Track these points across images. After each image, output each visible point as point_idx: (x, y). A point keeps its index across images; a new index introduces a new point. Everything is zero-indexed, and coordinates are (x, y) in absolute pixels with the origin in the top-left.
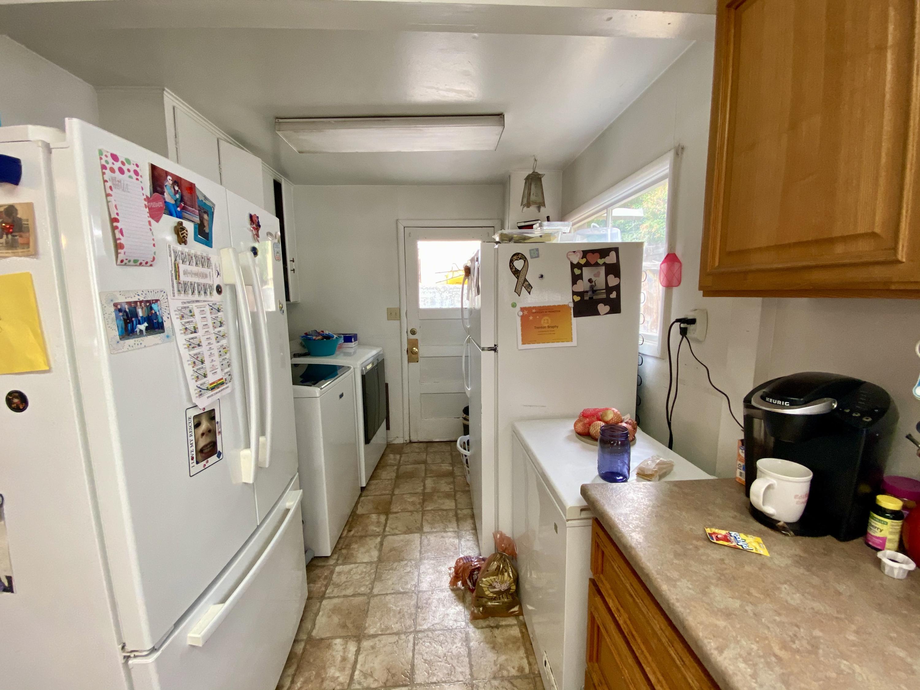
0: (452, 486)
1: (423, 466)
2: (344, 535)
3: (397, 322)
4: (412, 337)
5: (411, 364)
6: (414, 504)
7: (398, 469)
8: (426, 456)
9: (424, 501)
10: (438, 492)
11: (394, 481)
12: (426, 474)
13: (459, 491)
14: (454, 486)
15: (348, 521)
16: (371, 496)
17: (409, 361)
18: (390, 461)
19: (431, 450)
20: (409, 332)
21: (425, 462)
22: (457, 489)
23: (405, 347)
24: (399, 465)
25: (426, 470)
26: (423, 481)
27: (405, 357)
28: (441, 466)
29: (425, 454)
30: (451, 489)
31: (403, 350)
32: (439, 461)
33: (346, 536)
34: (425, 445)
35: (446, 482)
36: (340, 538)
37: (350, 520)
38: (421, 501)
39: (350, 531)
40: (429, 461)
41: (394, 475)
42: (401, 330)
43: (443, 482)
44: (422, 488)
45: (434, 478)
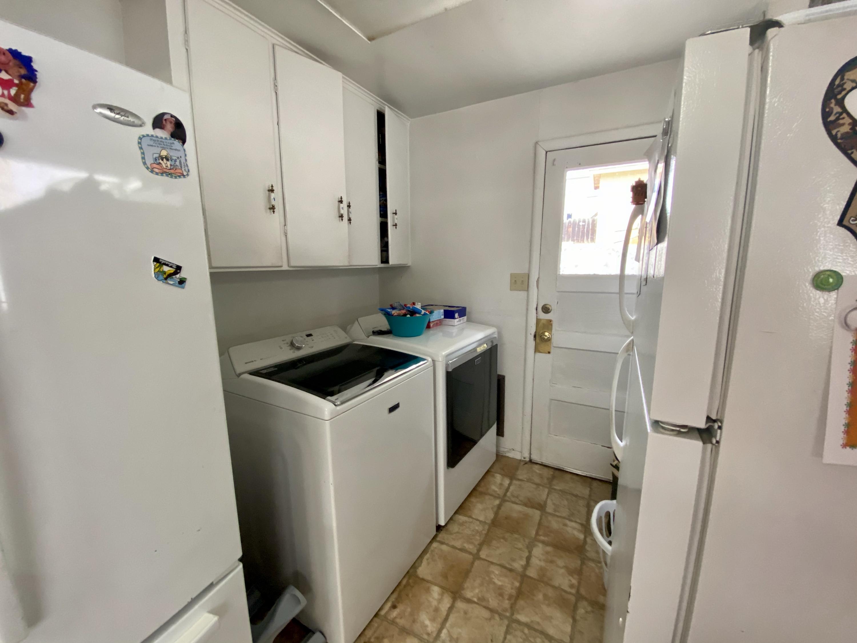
0: (574, 582)
1: (537, 514)
2: (383, 613)
3: (523, 294)
4: (543, 316)
5: (538, 355)
6: (501, 595)
7: (499, 507)
8: (548, 495)
9: (520, 594)
10: (547, 584)
11: (487, 527)
12: (537, 533)
13: (586, 599)
14: (579, 583)
15: (400, 584)
16: (447, 545)
17: (537, 350)
18: (494, 487)
19: (559, 486)
20: (540, 309)
21: (541, 507)
22: (583, 591)
23: (532, 330)
24: (503, 499)
25: (540, 524)
26: (530, 548)
27: (531, 343)
28: (565, 525)
29: (546, 491)
30: (572, 586)
31: (529, 335)
32: (565, 513)
33: (385, 616)
34: (551, 472)
35: (566, 567)
36: (376, 615)
37: (404, 582)
38: (514, 592)
39: (394, 607)
40: (550, 509)
41: (491, 515)
42: (527, 305)
43: (560, 563)
44: (523, 562)
45: (549, 549)
